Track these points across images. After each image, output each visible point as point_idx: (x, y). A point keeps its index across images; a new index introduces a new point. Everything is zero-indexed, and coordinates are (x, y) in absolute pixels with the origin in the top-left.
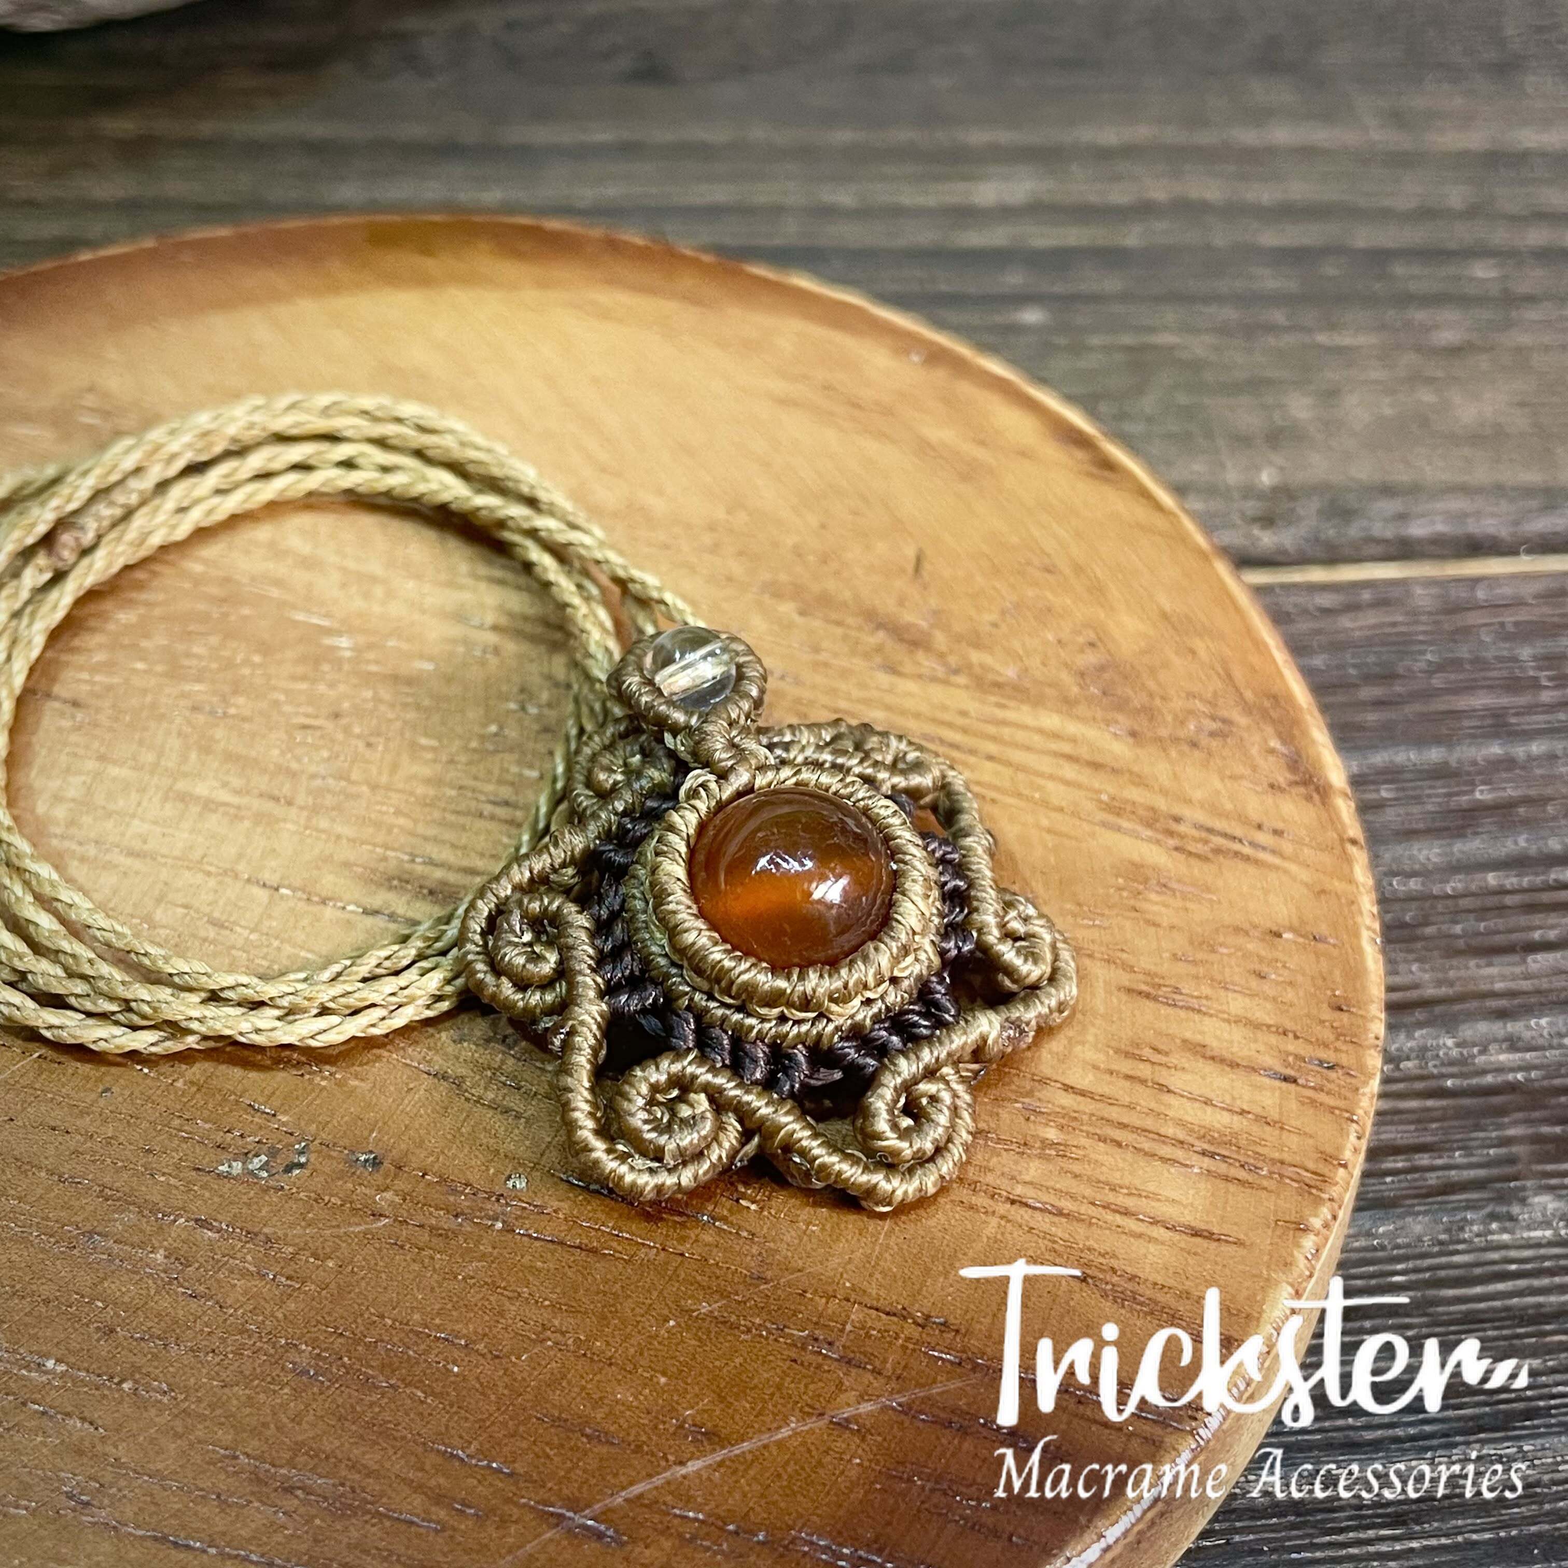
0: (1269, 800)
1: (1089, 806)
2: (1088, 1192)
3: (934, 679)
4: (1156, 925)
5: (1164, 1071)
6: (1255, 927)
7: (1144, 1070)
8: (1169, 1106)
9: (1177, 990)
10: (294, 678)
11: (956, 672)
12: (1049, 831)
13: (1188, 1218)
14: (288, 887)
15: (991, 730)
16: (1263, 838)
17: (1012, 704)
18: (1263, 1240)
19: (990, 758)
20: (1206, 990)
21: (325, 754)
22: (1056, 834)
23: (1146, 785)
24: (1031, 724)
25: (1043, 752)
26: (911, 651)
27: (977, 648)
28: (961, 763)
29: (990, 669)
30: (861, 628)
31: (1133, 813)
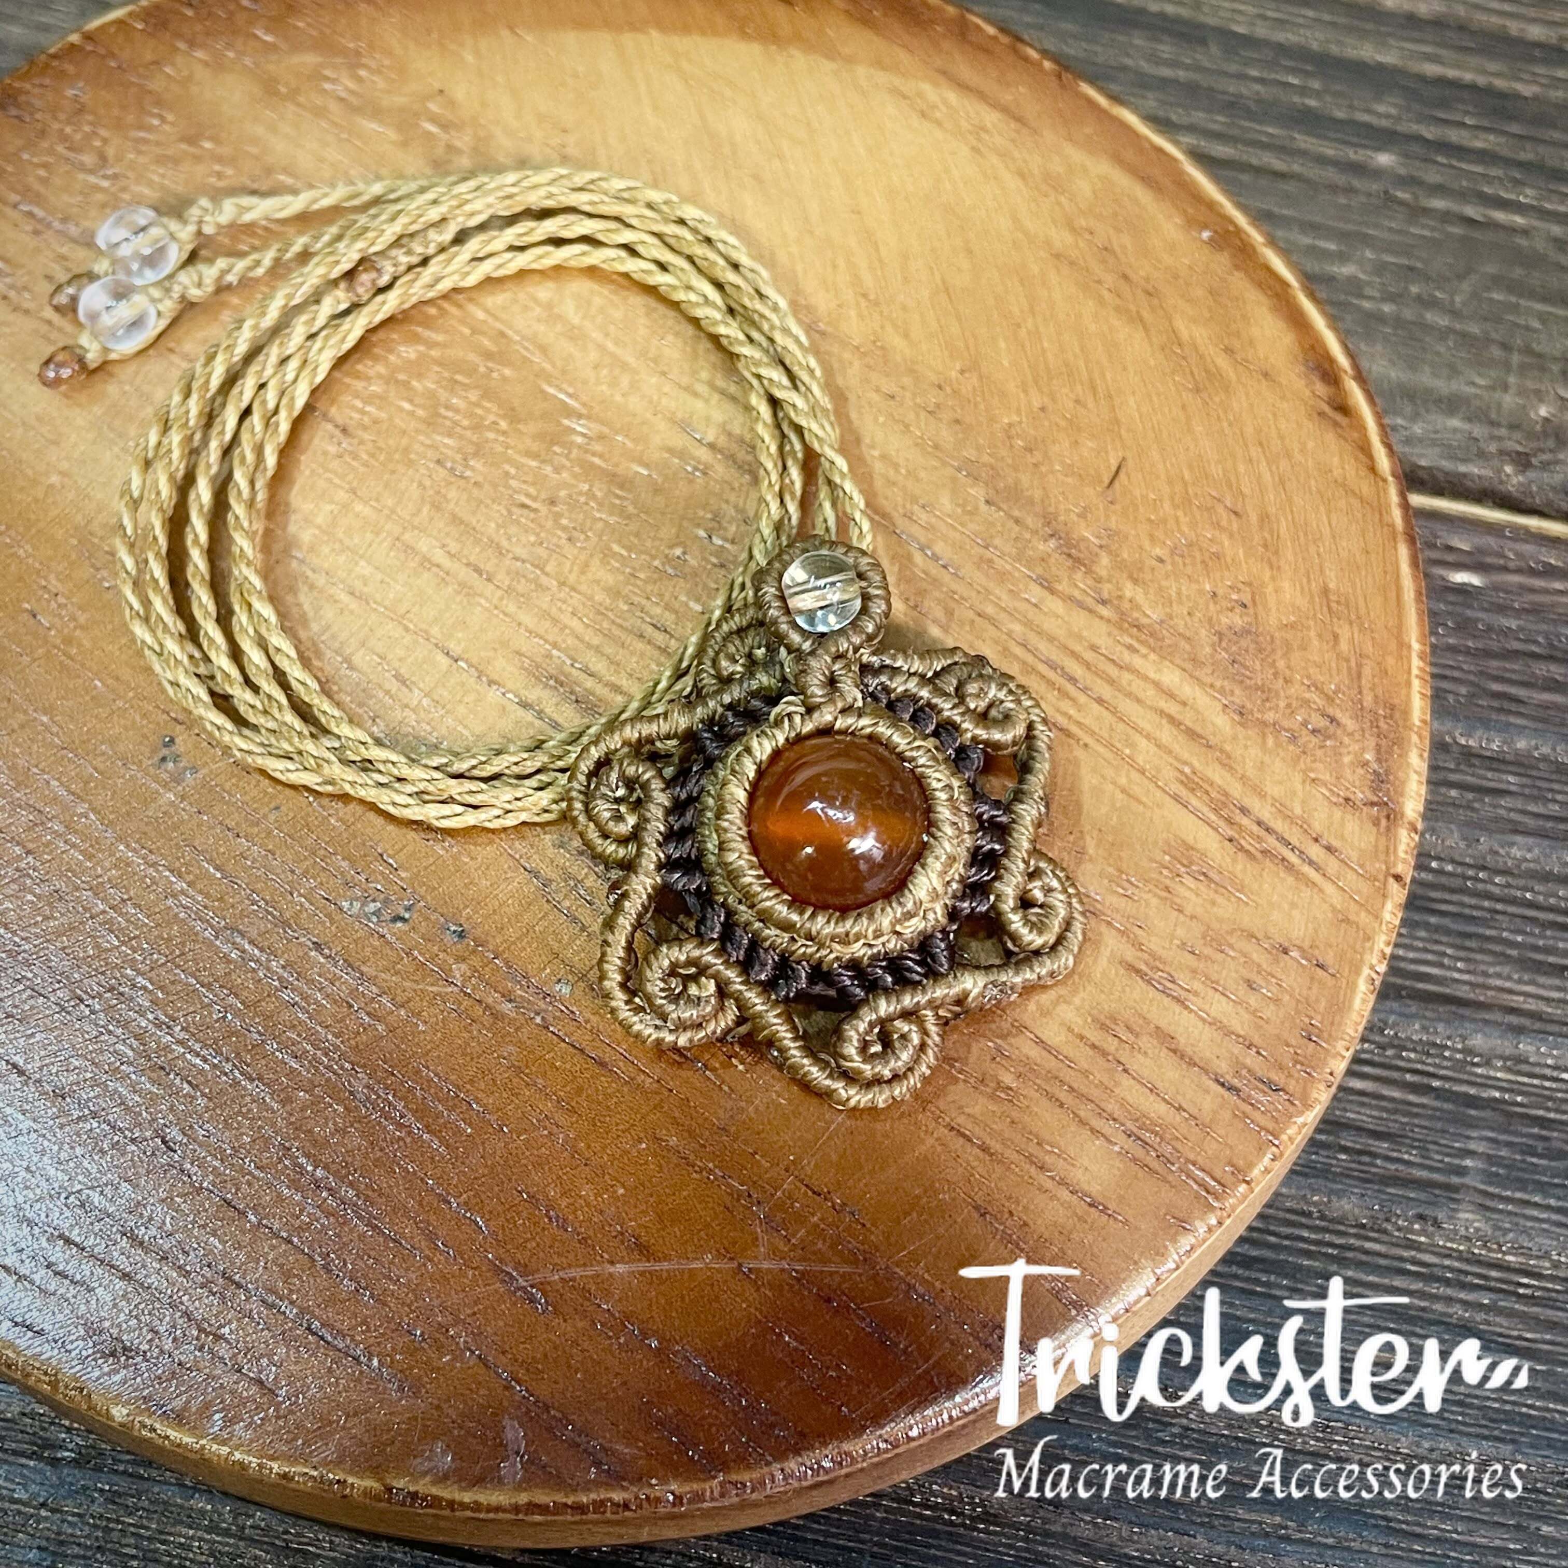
0: (1338, 814)
1: (1168, 774)
2: (1019, 1141)
3: (1081, 605)
4: (1180, 910)
5: (1128, 1052)
6: (1269, 938)
7: (1111, 1045)
8: (1118, 1084)
9: (1172, 978)
10: (528, 454)
11: (1104, 602)
12: (1123, 791)
13: (1095, 1189)
14: (466, 662)
15: (1113, 671)
16: (1315, 852)
17: (1144, 650)
18: (1147, 1227)
19: (1100, 701)
20: (1197, 986)
21: (532, 539)
22: (1129, 795)
23: (1231, 768)
24: (1152, 675)
25: (1151, 708)
26: (1072, 569)
27: (1135, 581)
28: (1072, 699)
29: (1138, 607)
30: (1037, 532)
31: (1207, 793)
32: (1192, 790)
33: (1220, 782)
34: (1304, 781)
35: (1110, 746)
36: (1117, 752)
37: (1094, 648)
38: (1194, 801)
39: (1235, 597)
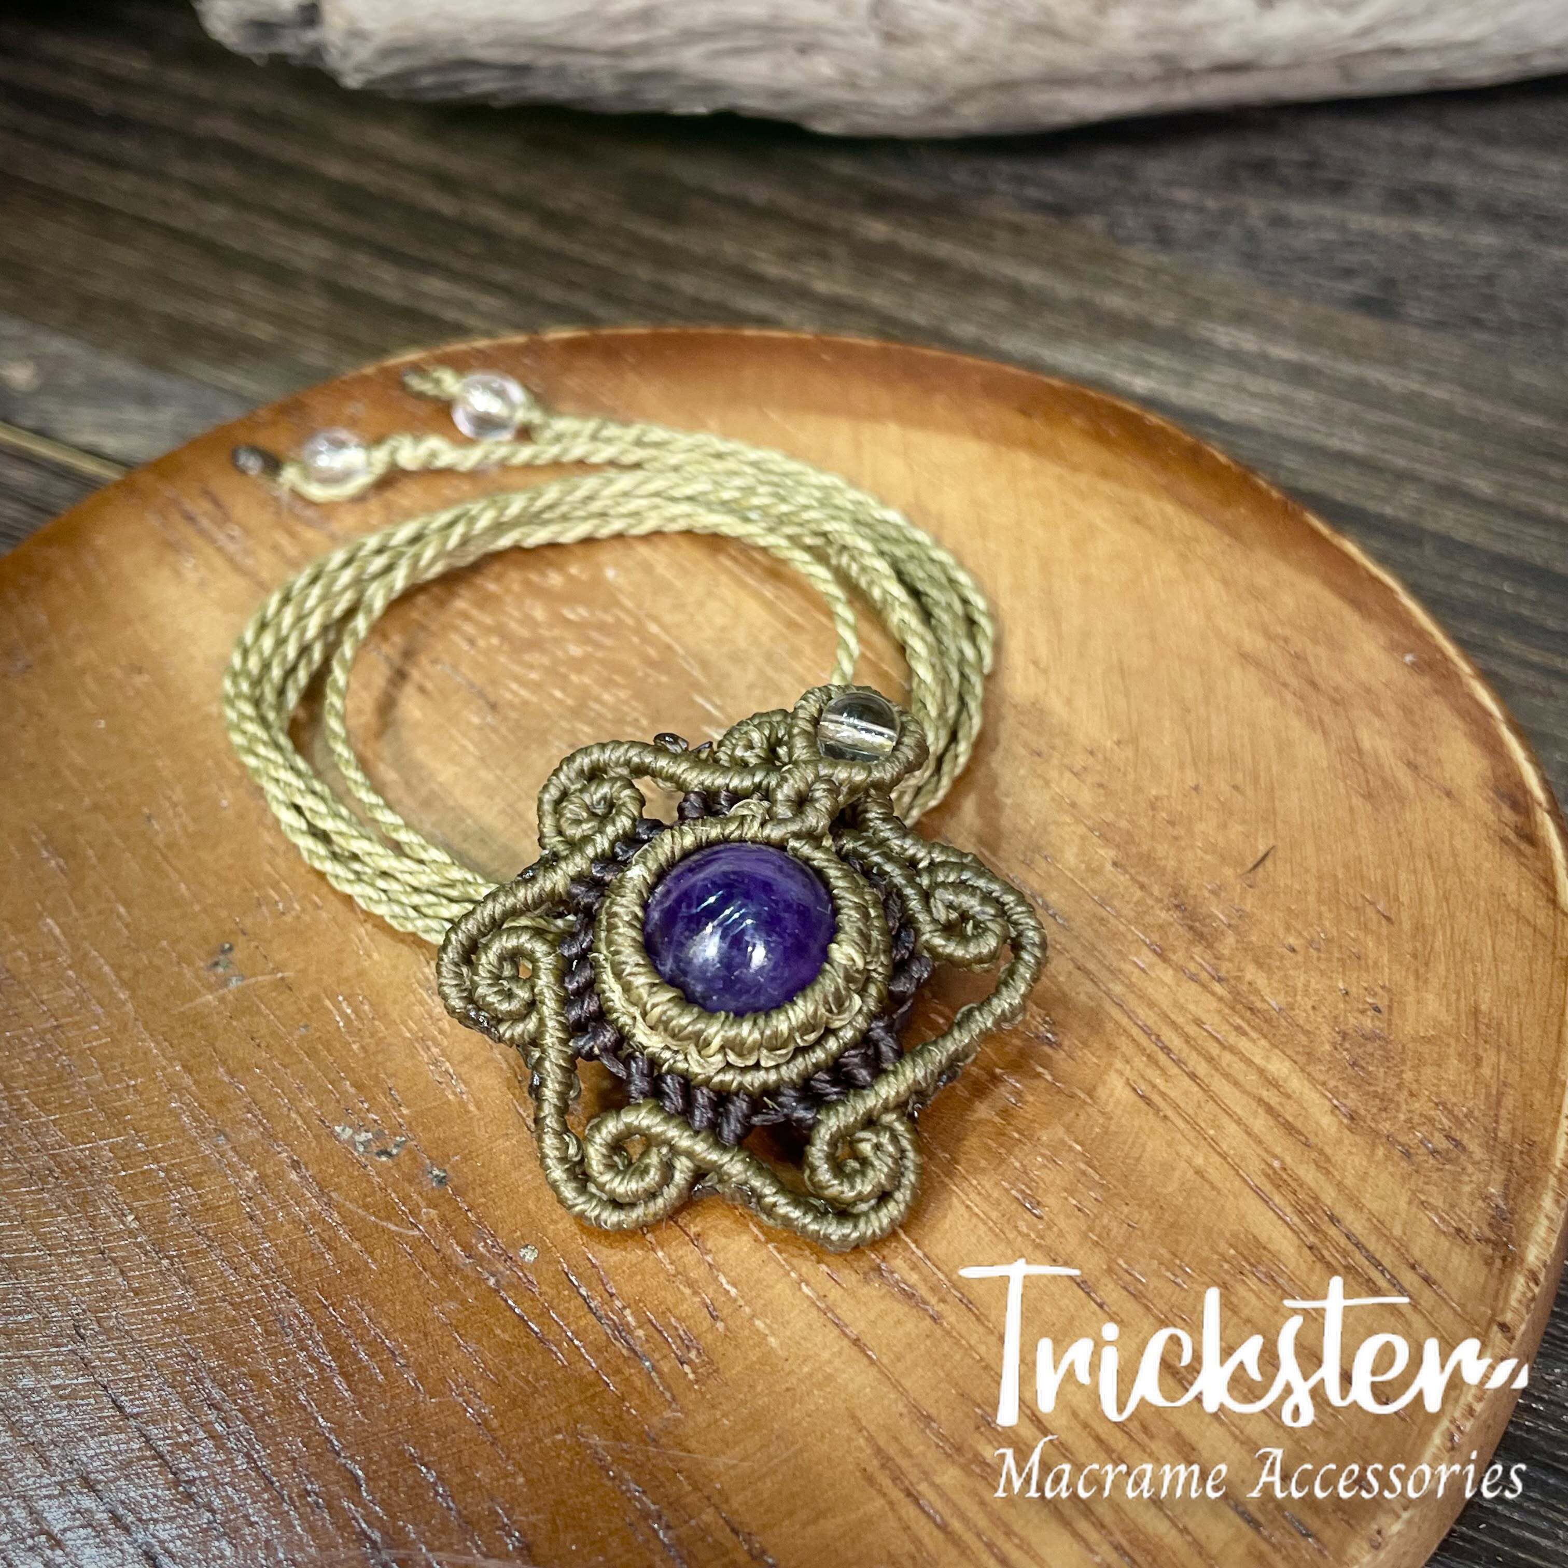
0: (1444, 1243)
1: (1254, 1164)
2: (983, 1524)
3: (1193, 978)
11: (1220, 980)
12: (1198, 1172)
15: (1215, 1050)
16: (1409, 1279)
17: (1254, 1035)
19: (1193, 1076)
22: (1203, 1177)
23: (1328, 1172)
24: (1258, 1060)
25: (1250, 1094)
26: (1191, 942)
27: (1260, 965)
28: (1163, 1071)
29: (1257, 992)
30: (1161, 901)
31: (1295, 1193)
32: (1278, 1187)
33: (1313, 1185)
34: (1410, 1203)
35: (1193, 1124)
36: (1200, 1132)
37: (1199, 1023)
38: (1277, 1199)
39: (1370, 1000)
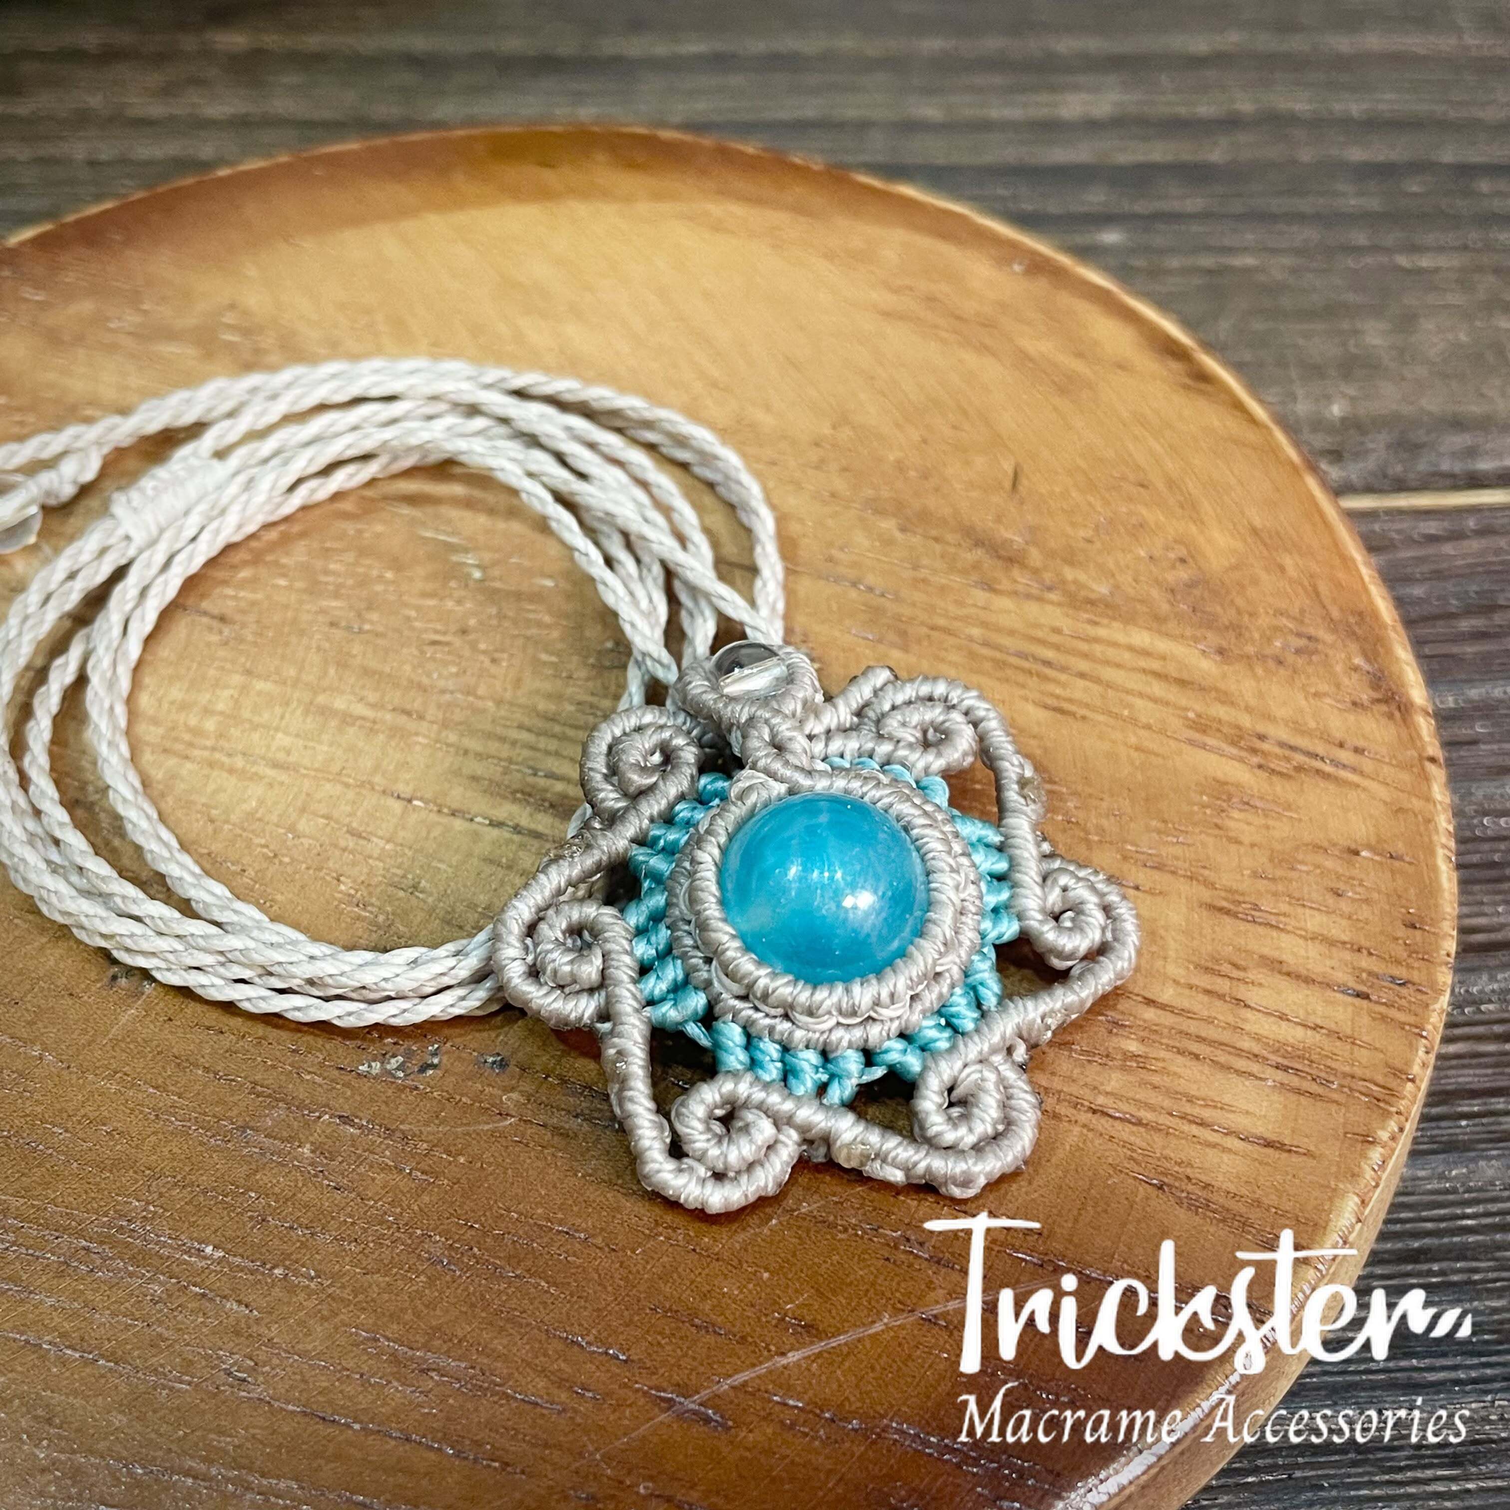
0: (1352, 718)
1: (1175, 723)
2: (1167, 1103)
3: (1028, 596)
4: (1238, 842)
5: (1242, 987)
6: (1334, 845)
7: (1223, 985)
8: (1245, 1020)
9: (1256, 907)
10: (424, 595)
11: (1050, 589)
12: (1138, 749)
13: (1261, 1129)
14: (421, 799)
15: (1084, 647)
16: (1345, 756)
17: (1105, 621)
18: (1331, 1151)
19: (1082, 675)
20: (1284, 907)
21: (454, 670)
22: (1143, 751)
23: (1232, 703)
24: (1122, 641)
25: (1133, 669)
26: (1006, 569)
27: (1072, 564)
28: (1054, 680)
29: (1083, 586)
30: (959, 545)
31: (1219, 730)
32: (1204, 732)
33: (1227, 718)
34: (1306, 698)
35: (1110, 713)
36: (1117, 716)
37: (1057, 631)
38: (1210, 741)
39: (1172, 556)
